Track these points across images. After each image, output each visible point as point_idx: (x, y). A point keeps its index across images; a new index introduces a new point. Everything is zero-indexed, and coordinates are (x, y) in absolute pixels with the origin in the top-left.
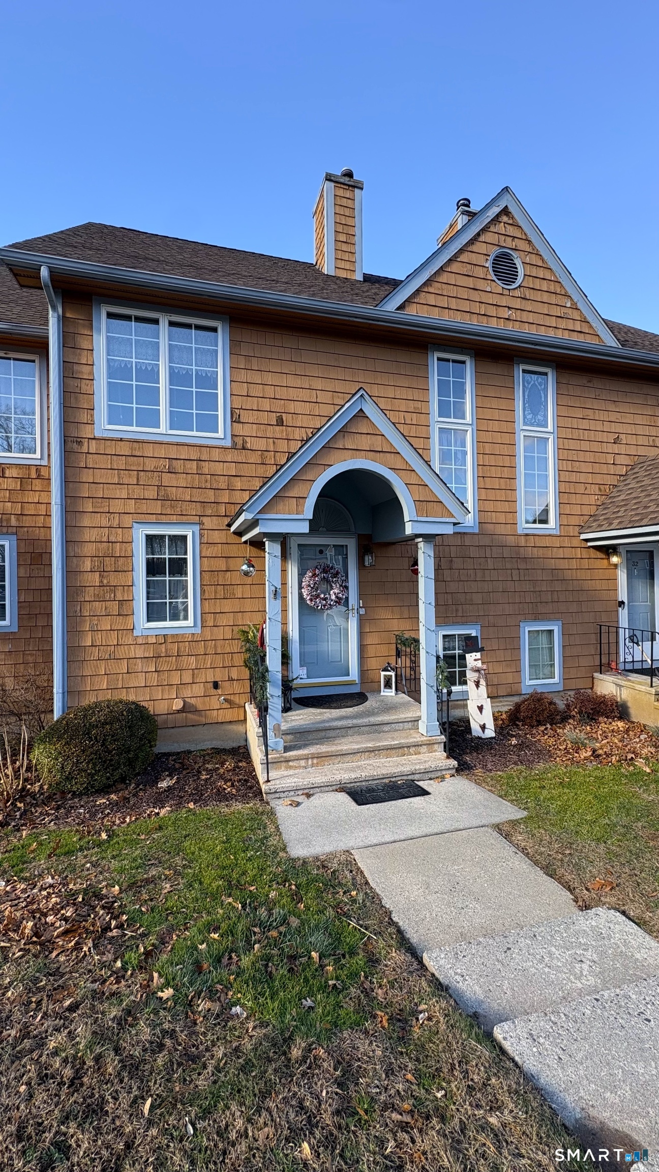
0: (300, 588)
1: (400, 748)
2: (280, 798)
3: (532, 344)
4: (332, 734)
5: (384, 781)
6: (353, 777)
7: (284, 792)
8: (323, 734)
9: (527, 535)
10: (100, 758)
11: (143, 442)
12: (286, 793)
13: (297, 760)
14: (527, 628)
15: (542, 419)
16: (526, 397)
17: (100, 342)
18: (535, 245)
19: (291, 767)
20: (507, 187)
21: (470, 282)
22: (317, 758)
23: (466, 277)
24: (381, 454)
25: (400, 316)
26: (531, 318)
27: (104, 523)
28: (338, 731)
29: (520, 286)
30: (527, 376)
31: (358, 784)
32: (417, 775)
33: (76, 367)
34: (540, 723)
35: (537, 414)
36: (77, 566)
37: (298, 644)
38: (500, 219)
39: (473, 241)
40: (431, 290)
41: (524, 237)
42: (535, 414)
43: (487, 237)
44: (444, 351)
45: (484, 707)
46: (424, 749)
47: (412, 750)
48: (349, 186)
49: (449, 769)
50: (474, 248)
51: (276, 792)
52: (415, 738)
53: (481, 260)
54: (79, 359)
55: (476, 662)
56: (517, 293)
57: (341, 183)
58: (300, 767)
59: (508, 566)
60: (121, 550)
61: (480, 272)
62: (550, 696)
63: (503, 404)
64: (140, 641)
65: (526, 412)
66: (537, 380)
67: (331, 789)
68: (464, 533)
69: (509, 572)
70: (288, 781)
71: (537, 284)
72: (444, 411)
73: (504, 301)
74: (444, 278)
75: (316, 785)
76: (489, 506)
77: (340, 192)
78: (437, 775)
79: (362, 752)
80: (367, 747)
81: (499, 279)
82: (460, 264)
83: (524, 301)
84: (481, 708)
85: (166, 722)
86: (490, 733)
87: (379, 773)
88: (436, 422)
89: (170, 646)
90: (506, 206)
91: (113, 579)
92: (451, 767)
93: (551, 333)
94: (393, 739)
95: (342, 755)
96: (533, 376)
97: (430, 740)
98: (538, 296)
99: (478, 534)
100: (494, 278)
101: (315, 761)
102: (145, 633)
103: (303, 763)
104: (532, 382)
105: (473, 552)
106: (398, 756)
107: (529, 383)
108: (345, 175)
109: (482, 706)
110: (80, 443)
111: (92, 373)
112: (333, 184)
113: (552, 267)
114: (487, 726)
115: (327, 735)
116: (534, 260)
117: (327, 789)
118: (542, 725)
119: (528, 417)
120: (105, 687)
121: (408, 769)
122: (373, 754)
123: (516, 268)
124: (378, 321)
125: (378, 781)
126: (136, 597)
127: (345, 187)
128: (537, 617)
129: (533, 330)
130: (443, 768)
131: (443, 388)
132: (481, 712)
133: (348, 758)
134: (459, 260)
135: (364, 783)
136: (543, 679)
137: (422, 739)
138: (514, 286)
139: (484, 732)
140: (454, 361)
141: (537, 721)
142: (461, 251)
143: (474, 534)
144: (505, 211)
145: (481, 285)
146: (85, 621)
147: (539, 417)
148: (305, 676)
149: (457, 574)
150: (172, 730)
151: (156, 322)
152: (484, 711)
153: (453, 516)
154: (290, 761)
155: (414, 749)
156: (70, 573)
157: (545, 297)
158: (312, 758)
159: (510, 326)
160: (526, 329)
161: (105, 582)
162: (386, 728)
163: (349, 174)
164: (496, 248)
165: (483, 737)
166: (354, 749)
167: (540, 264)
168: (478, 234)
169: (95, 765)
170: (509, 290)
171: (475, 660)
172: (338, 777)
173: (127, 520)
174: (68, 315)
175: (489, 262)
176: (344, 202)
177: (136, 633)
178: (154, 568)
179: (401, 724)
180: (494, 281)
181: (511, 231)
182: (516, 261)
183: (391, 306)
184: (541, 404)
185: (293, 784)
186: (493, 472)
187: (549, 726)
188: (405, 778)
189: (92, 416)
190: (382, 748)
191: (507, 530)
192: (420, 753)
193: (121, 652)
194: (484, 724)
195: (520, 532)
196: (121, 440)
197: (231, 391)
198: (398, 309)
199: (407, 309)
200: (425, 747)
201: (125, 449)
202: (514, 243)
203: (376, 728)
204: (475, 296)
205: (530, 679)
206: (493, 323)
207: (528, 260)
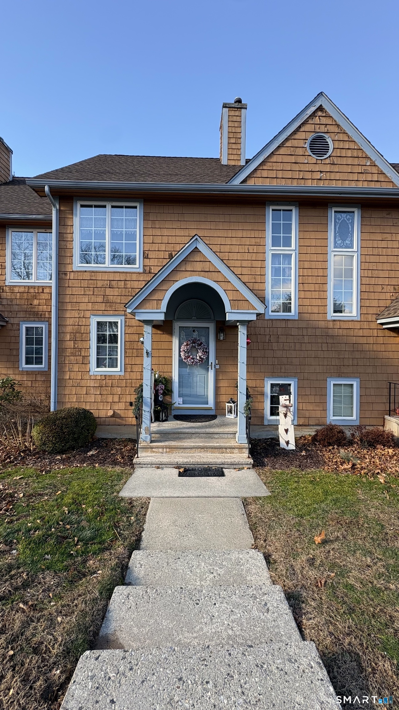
0: (180, 352)
1: (220, 448)
2: (142, 467)
3: (338, 194)
4: (182, 436)
5: (205, 466)
6: (185, 461)
7: (145, 464)
8: (177, 435)
9: (334, 321)
11: (97, 272)
12: (146, 465)
13: (157, 448)
14: (332, 382)
15: (349, 243)
16: (337, 229)
17: (76, 221)
18: (343, 127)
19: (154, 452)
20: (321, 92)
21: (293, 159)
22: (169, 448)
23: (290, 156)
24: (209, 273)
25: (245, 187)
26: (338, 176)
27: (77, 316)
28: (186, 435)
29: (330, 156)
30: (339, 215)
31: (188, 466)
32: (226, 465)
33: (65, 235)
34: (330, 444)
35: (345, 240)
36: (63, 337)
37: (178, 384)
38: (316, 115)
39: (295, 132)
40: (265, 168)
41: (334, 123)
42: (343, 240)
43: (307, 128)
44: (278, 205)
46: (236, 451)
47: (228, 450)
48: (238, 108)
49: (247, 464)
50: (296, 136)
51: (140, 464)
52: (232, 443)
53: (301, 143)
54: (66, 231)
56: (328, 161)
57: (233, 108)
58: (159, 452)
59: (320, 341)
60: (84, 329)
61: (300, 151)
62: (343, 428)
63: (319, 235)
64: (92, 378)
65: (337, 240)
66: (346, 216)
67: (172, 466)
68: (288, 320)
69: (320, 345)
70: (148, 459)
71: (344, 153)
72: (276, 242)
73: (317, 168)
74: (274, 159)
75: (163, 463)
76: (307, 302)
77: (232, 113)
78: (238, 467)
79: (196, 448)
80: (199, 446)
81: (314, 154)
82: (286, 148)
83: (333, 166)
84: (287, 431)
86: (292, 447)
87: (201, 461)
88: (270, 250)
89: (107, 381)
90: (321, 105)
91: (80, 345)
92: (249, 463)
93: (353, 185)
94: (218, 442)
95: (184, 448)
96: (343, 215)
97: (240, 446)
98: (344, 161)
99: (298, 320)
100: (311, 154)
101: (168, 450)
102: (95, 374)
103: (161, 450)
104: (342, 219)
105: (294, 332)
106: (219, 453)
107: (339, 220)
108: (236, 102)
109: (288, 429)
110: (66, 274)
111: (72, 237)
112: (227, 109)
113: (355, 140)
114: (290, 442)
115: (180, 437)
116: (341, 137)
117: (170, 466)
118: (331, 445)
119: (338, 242)
120: (75, 401)
121: (220, 461)
122: (203, 450)
123: (328, 145)
124: (228, 192)
125: (201, 466)
126: (91, 355)
127: (235, 109)
128: (340, 375)
129: (339, 184)
130: (243, 463)
131: (276, 228)
132: (287, 433)
133: (188, 450)
134: (285, 146)
135: (192, 466)
136: (344, 416)
137: (235, 444)
138: (326, 157)
139: (288, 446)
140: (283, 210)
141: (328, 443)
142: (287, 140)
143: (295, 320)
144: (321, 108)
145: (301, 159)
146: (66, 366)
147: (347, 242)
148: (182, 403)
149: (282, 346)
150: (108, 427)
151: (105, 207)
152: (289, 432)
153: (256, 309)
154: (153, 448)
155: (229, 450)
156: (60, 341)
157: (350, 161)
158: (166, 448)
159: (321, 184)
160: (334, 184)
161: (76, 346)
162: (216, 436)
163: (239, 101)
164: (313, 134)
165: (287, 448)
166: (191, 446)
167: (346, 139)
168: (300, 127)
169: (56, 438)
170: (322, 160)
171: (285, 400)
172: (176, 460)
173: (88, 314)
174: (62, 209)
175: (307, 144)
176: (235, 119)
177: (91, 373)
178: (101, 339)
179: (226, 435)
180: (310, 156)
181: (324, 121)
182: (328, 140)
183: (237, 182)
184: (349, 233)
185: (150, 461)
186: (310, 280)
187: (336, 447)
188: (218, 466)
189: (72, 260)
190: (209, 447)
191: (320, 317)
192: (233, 453)
193: (83, 383)
194: (288, 441)
195: (329, 318)
196: (86, 271)
197: (144, 241)
198: (242, 183)
199: (248, 182)
200: (237, 449)
201: (87, 276)
202: (326, 129)
203: (210, 436)
204: (296, 167)
205: (334, 416)
206: (309, 183)
207: (336, 138)
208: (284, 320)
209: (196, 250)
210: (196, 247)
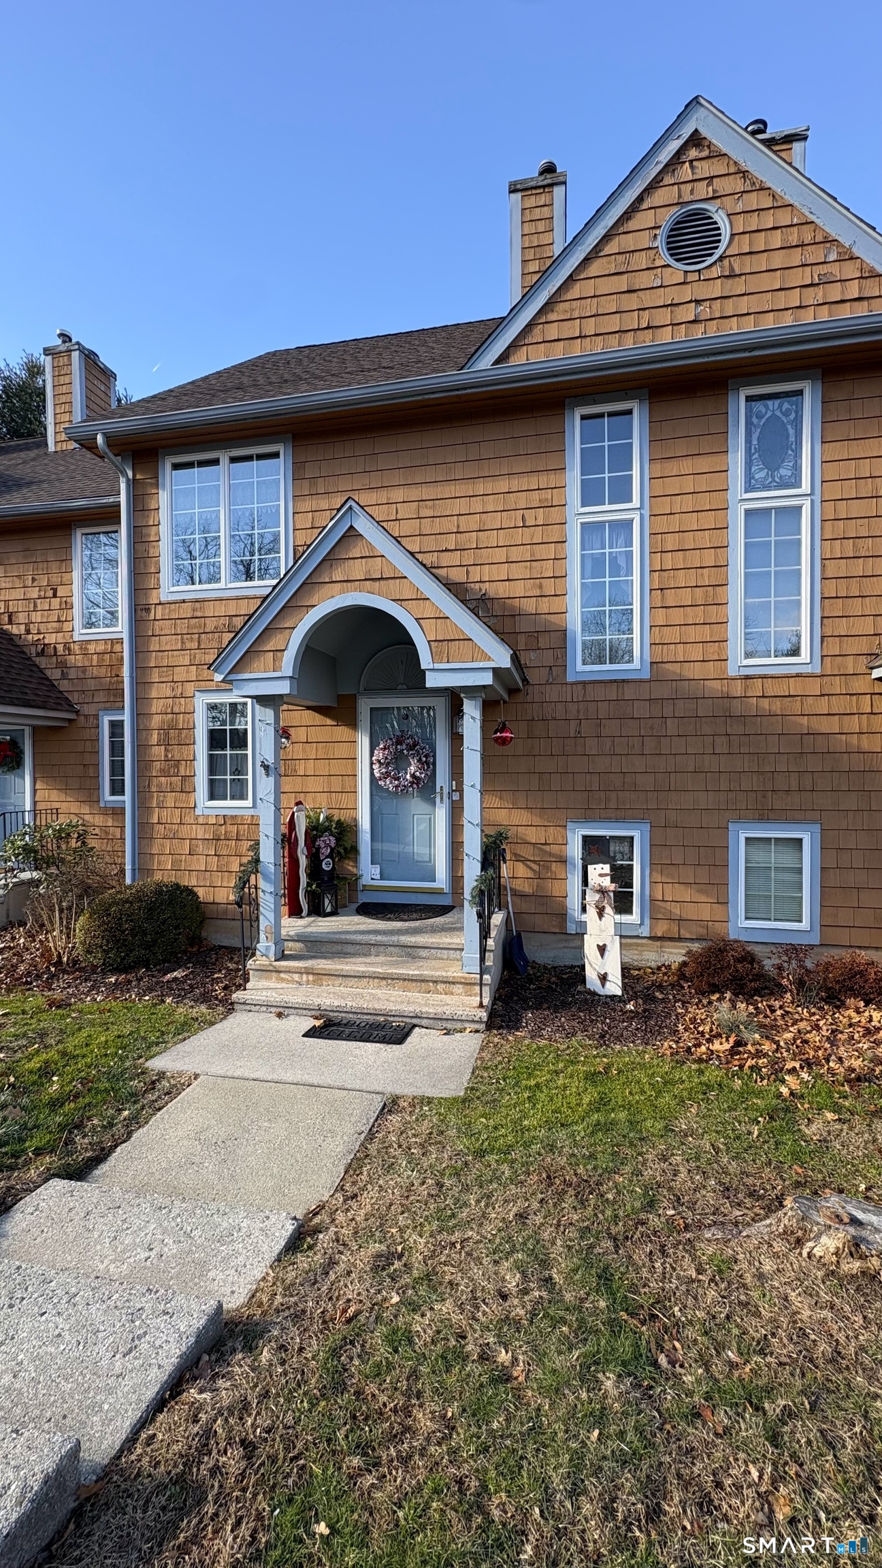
0: (372, 764)
1: (423, 981)
2: (250, 1011)
3: (745, 350)
4: (350, 949)
5: (378, 1018)
6: (336, 1004)
7: (255, 1005)
8: (339, 947)
9: (747, 677)
10: (114, 936)
11: (204, 601)
12: (258, 1007)
13: (289, 972)
14: (741, 834)
15: (789, 473)
16: (755, 442)
17: (163, 498)
18: (756, 174)
19: (283, 980)
20: (696, 97)
21: (622, 283)
22: (313, 974)
23: (615, 277)
24: (382, 582)
25: (504, 371)
26: (744, 305)
27: (169, 693)
28: (358, 947)
29: (721, 258)
30: (759, 407)
31: (343, 1015)
32: (425, 1021)
33: (145, 530)
34: (715, 988)
35: (778, 469)
36: (147, 739)
37: (369, 836)
38: (683, 158)
39: (627, 215)
40: (552, 317)
41: (732, 170)
42: (772, 467)
43: (660, 197)
44: (595, 402)
45: (608, 948)
46: (458, 989)
47: (440, 987)
48: (544, 187)
49: (473, 1021)
50: (632, 225)
51: (244, 1003)
52: (454, 972)
53: (644, 240)
54: (147, 522)
55: (602, 879)
56: (716, 272)
57: (532, 188)
58: (293, 981)
59: (707, 729)
60: (184, 721)
61: (641, 261)
62: (757, 950)
63: (704, 464)
64: (201, 820)
65: (753, 469)
66: (780, 406)
67: (309, 1013)
68: (623, 681)
69: (709, 740)
70: (264, 993)
71: (760, 242)
72: (590, 495)
73: (687, 293)
74: (576, 291)
75: (290, 1005)
76: (671, 635)
77: (532, 202)
78: (448, 1025)
79: (369, 977)
80: (375, 972)
81: (677, 260)
82: (605, 259)
83: (730, 281)
84: (602, 949)
85: (226, 911)
86: (614, 987)
87: (370, 1006)
88: (577, 514)
89: (230, 828)
90: (696, 130)
91: (176, 753)
92: (477, 1019)
93: (788, 319)
94: (419, 968)
95: (343, 976)
96: (770, 403)
97: (466, 978)
98: (762, 262)
99: (650, 681)
100: (671, 261)
101: (311, 977)
102: (207, 812)
103: (296, 977)
104: (769, 414)
105: (641, 710)
106: (419, 992)
107: (760, 417)
108: (541, 174)
109: (605, 945)
110: (148, 610)
111: (158, 534)
112: (519, 195)
113: (792, 202)
114: (610, 977)
115: (345, 950)
116: (753, 201)
117: (305, 1012)
118: (719, 991)
119: (757, 476)
120: (169, 868)
121: (411, 1009)
122: (384, 982)
123: (718, 229)
124: (466, 389)
125: (369, 1017)
126: (197, 773)
127: (538, 191)
128: (764, 815)
129: (749, 325)
130: (463, 1018)
131: (590, 462)
132: (602, 954)
133: (353, 981)
134: (602, 254)
135: (351, 1015)
136: (775, 920)
137: (455, 974)
138: (710, 260)
139: (603, 986)
140: (611, 414)
141: (709, 984)
142: (607, 238)
143: (641, 681)
144: (696, 140)
145: (645, 280)
146: (153, 797)
147: (783, 472)
148: (378, 877)
149: (609, 744)
150: (233, 922)
151: (215, 462)
152: (607, 953)
153: (489, 659)
154: (281, 972)
155: (443, 986)
156: (140, 747)
157: (778, 260)
158: (308, 973)
159: (698, 332)
160: (733, 327)
161: (170, 756)
162: (423, 953)
163: (550, 169)
164: (675, 209)
165: (601, 991)
166: (358, 971)
167: (768, 203)
168: (640, 199)
169: (108, 941)
170: (699, 271)
171: (601, 875)
172: (317, 1001)
173: (190, 688)
174: (138, 477)
175: (659, 237)
176: (537, 213)
177: (198, 812)
178: (216, 740)
179: (446, 952)
180: (668, 266)
181: (704, 169)
182: (716, 218)
183: (485, 362)
184: (788, 447)
185: (264, 998)
186: (682, 578)
187: (728, 995)
188: (408, 1020)
189: (158, 579)
190: (396, 976)
191: (710, 670)
192: (452, 994)
193: (185, 831)
194: (606, 974)
195: (732, 671)
196: (184, 601)
197: (294, 526)
198: (497, 362)
199: (512, 359)
200: (460, 986)
201: (186, 611)
202: (710, 189)
203: (411, 952)
204: (632, 302)
205: (747, 918)
206: (666, 336)
207: (739, 207)
208: (615, 681)
209: (352, 534)
210: (351, 527)
